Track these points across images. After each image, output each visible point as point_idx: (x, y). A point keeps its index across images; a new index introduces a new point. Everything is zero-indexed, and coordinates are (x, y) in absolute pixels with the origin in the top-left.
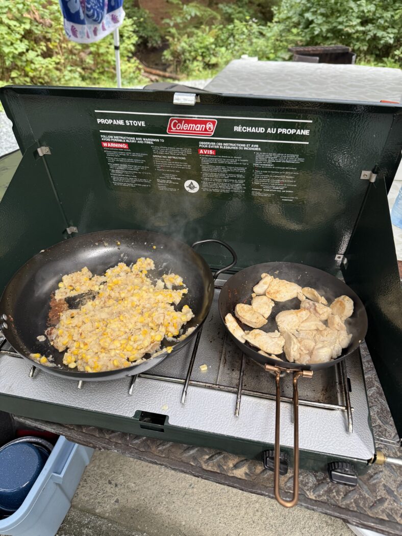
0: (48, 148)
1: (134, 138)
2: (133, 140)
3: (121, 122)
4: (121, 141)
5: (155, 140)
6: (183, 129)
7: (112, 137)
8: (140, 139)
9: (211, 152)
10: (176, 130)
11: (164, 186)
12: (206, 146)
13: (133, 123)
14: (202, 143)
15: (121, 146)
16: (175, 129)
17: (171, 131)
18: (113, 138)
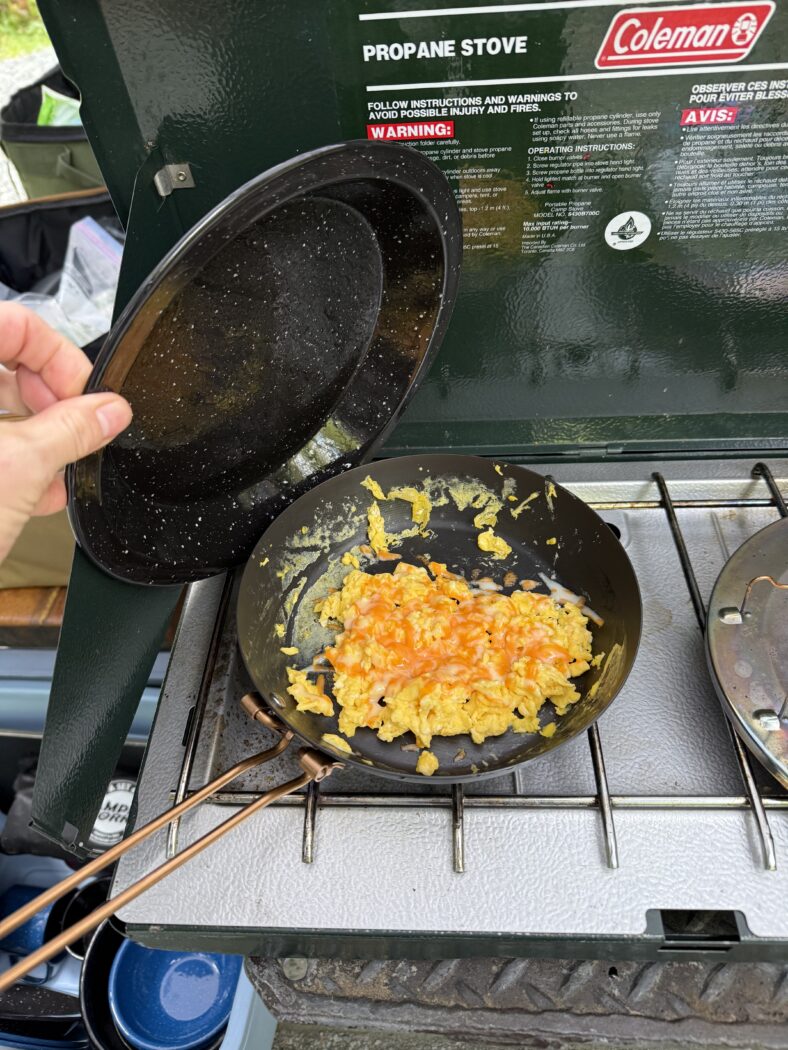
0: (186, 166)
1: (478, 100)
2: (473, 106)
3: (444, 49)
4: (432, 113)
5: (545, 97)
6: (652, 46)
7: (404, 104)
8: (497, 100)
9: (722, 115)
10: (630, 52)
11: (540, 239)
12: (713, 98)
13: (485, 45)
14: (702, 88)
15: (429, 130)
16: (626, 49)
17: (611, 58)
18: (409, 107)
